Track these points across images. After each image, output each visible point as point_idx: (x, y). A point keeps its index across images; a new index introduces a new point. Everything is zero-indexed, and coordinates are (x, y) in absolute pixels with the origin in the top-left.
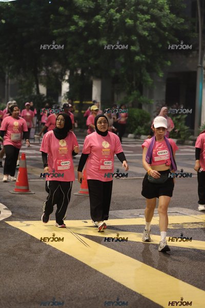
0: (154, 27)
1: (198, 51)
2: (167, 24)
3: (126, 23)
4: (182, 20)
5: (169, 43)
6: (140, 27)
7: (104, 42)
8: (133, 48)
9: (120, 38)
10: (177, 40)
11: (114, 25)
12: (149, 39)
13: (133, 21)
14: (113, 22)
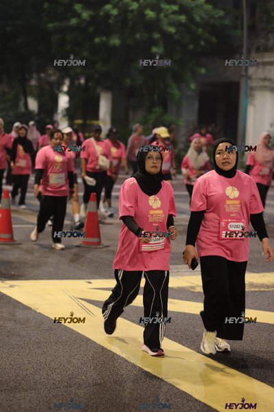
0: (183, 21)
2: (202, 17)
3: (146, 15)
4: (221, 13)
5: (202, 43)
6: (165, 21)
7: (115, 41)
8: (154, 50)
9: (138, 36)
10: (214, 40)
11: (129, 18)
12: (177, 37)
13: (155, 13)
14: (129, 14)
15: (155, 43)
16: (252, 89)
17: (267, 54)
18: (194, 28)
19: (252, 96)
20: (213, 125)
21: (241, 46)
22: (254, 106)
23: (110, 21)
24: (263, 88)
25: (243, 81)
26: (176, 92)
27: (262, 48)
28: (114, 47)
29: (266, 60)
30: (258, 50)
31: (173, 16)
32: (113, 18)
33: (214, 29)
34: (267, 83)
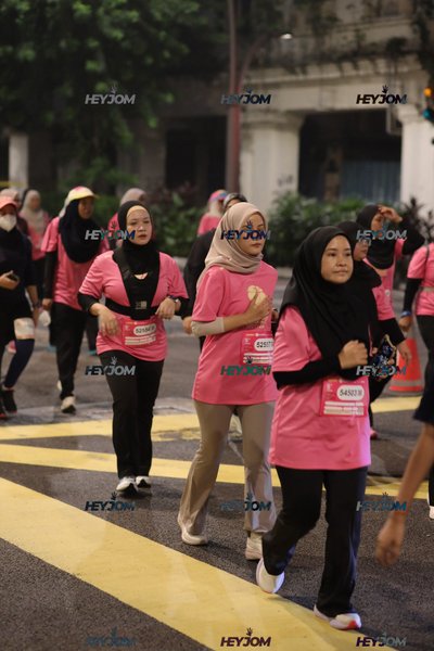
0: (135, 20)
1: (228, 71)
2: (164, 15)
3: (75, 11)
4: (195, 7)
5: (167, 54)
6: (106, 21)
7: (27, 53)
8: (91, 66)
9: (63, 44)
10: (185, 49)
11: (48, 15)
12: (125, 44)
13: (89, 7)
14: (48, 9)
15: (91, 55)
16: (247, 126)
17: (269, 72)
18: (153, 30)
19: (249, 138)
20: (187, 184)
21: (227, 60)
22: (252, 152)
23: (18, 21)
24: (265, 124)
25: (231, 113)
26: (126, 135)
27: (261, 61)
28: (26, 62)
29: (269, 80)
30: (255, 65)
31: (118, 13)
32: (22, 17)
33: (185, 33)
34: (270, 117)
